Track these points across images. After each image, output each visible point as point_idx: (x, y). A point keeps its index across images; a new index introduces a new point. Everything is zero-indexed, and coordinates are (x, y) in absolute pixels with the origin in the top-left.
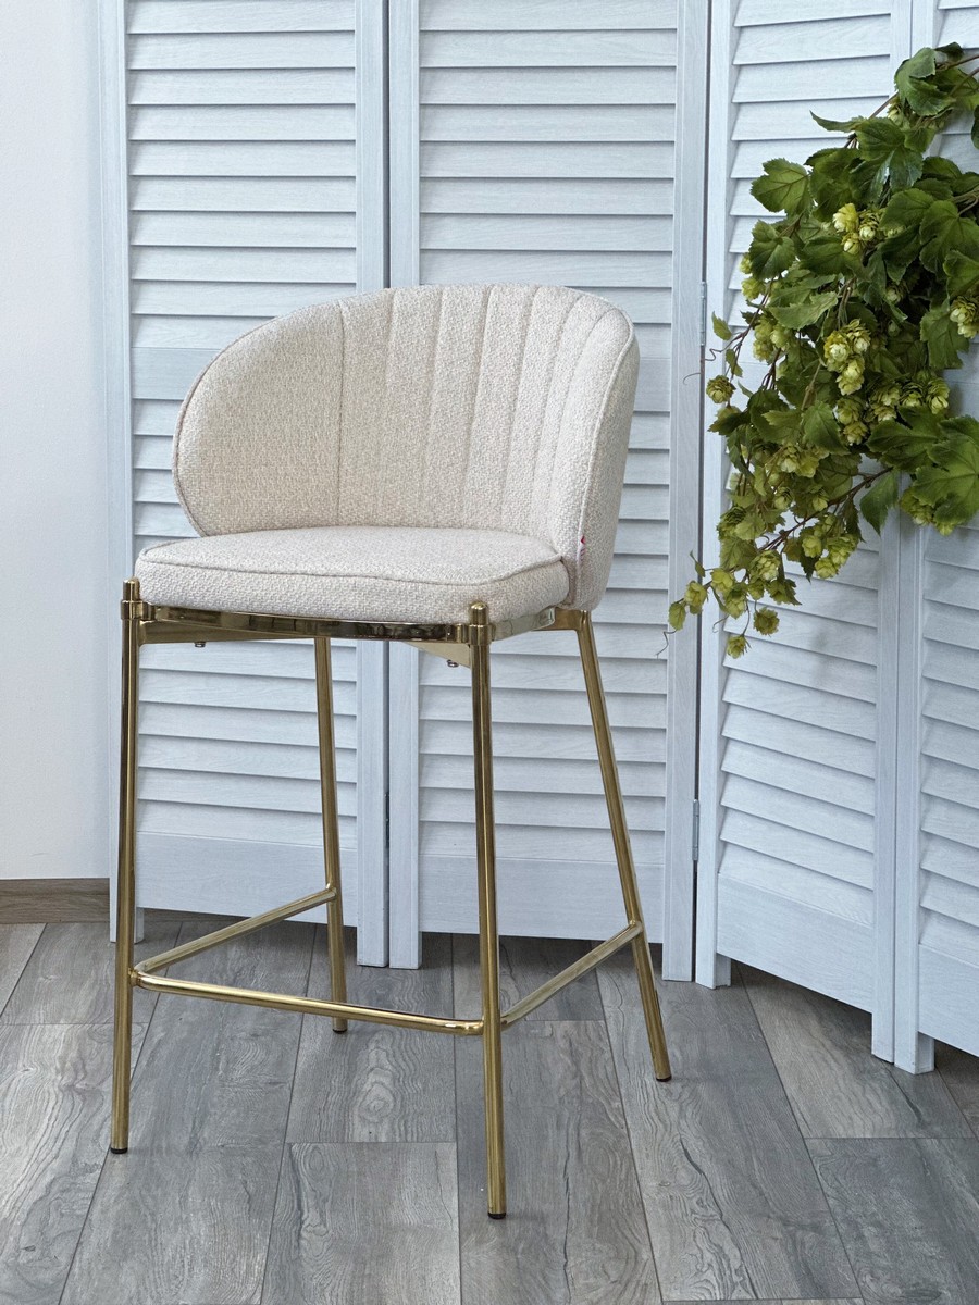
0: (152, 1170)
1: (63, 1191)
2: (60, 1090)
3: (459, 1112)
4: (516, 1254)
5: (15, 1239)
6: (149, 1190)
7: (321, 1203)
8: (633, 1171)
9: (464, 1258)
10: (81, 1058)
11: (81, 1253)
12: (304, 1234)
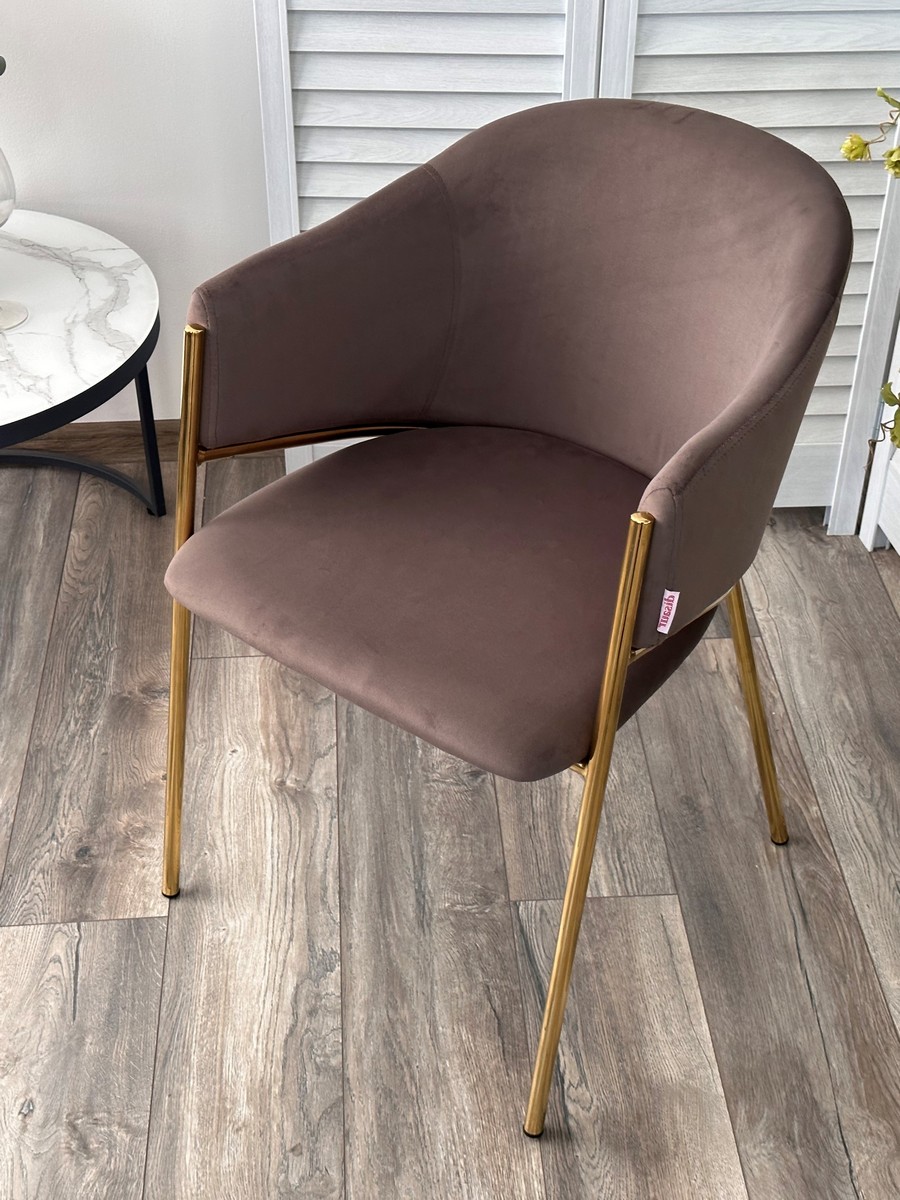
0: (390, 963)
1: (312, 1013)
2: (273, 792)
3: (665, 828)
4: (794, 1147)
5: (278, 1125)
6: (395, 1009)
7: (572, 1033)
8: (867, 955)
9: (743, 1155)
10: (283, 727)
11: (351, 1155)
12: (571, 1108)
